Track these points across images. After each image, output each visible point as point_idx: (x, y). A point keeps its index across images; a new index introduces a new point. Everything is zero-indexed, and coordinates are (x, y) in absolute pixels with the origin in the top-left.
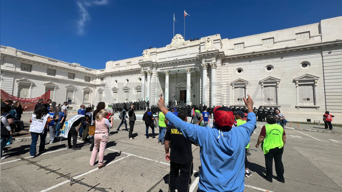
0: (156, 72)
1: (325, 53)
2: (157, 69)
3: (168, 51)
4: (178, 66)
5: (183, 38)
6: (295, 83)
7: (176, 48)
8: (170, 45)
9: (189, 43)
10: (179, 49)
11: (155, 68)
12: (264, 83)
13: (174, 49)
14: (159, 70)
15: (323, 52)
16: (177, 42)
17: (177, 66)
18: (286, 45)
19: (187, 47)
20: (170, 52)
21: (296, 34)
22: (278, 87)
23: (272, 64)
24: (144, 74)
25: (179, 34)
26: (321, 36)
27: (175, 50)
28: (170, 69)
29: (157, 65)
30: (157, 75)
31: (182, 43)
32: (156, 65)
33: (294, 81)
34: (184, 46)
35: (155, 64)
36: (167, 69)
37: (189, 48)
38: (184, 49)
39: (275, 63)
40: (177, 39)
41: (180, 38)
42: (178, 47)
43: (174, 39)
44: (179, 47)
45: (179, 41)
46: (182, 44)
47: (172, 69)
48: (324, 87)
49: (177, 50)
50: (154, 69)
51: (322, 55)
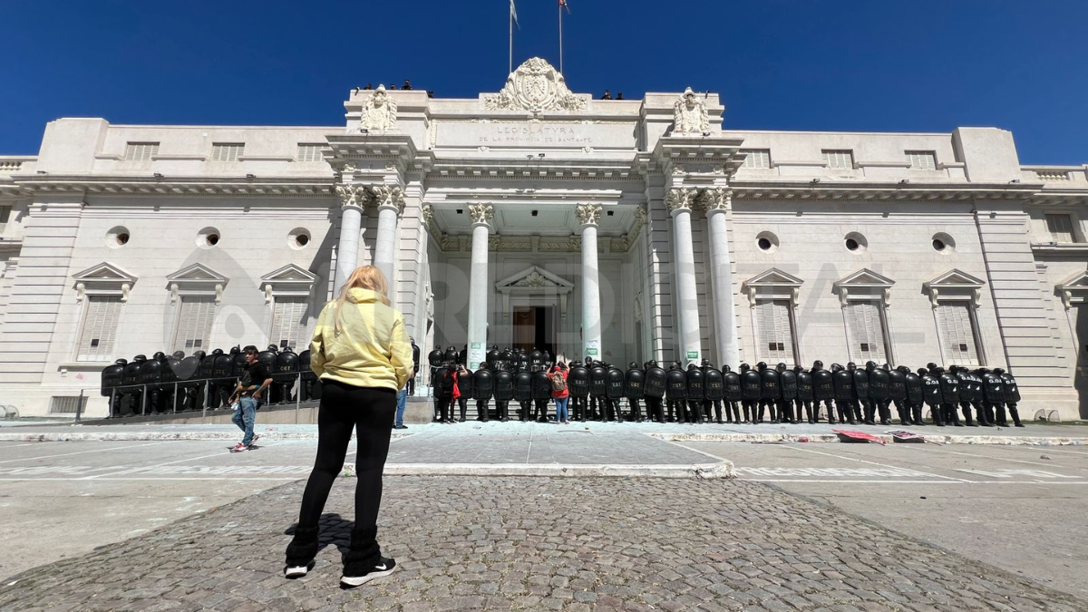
0: (423, 205)
1: (983, 215)
2: (426, 189)
3: (491, 118)
4: (537, 191)
5: (560, 80)
6: (927, 296)
7: (529, 113)
8: (496, 95)
9: (588, 104)
10: (547, 118)
11: (418, 183)
12: (852, 290)
13: (518, 113)
14: (437, 196)
15: (979, 212)
16: (537, 90)
17: (536, 189)
18: (890, 178)
19: (580, 118)
20: (502, 125)
21: (907, 152)
22: (888, 306)
23: (860, 229)
24: (358, 201)
25: (543, 61)
26: (965, 167)
27: (525, 118)
28: (500, 197)
29: (430, 172)
30: (423, 221)
31: (558, 99)
32: (429, 170)
33: (926, 290)
34: (567, 112)
35: (425, 165)
36: (481, 197)
37: (590, 123)
38: (568, 125)
39: (869, 228)
40: (535, 75)
41: (550, 77)
42: (543, 110)
43: (521, 74)
44: (544, 112)
45: (546, 85)
46: (559, 102)
47: (509, 198)
48: (994, 311)
49: (535, 125)
50: (414, 188)
51: (976, 218)
